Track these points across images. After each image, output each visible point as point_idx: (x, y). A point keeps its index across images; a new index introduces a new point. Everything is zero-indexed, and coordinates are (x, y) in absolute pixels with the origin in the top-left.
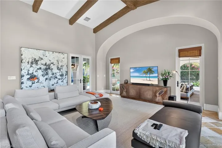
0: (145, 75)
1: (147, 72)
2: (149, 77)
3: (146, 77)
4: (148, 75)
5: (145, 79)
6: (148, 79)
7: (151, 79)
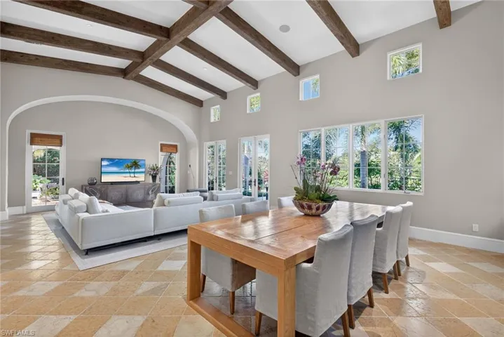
0: (128, 171)
1: (132, 167)
2: (134, 173)
3: (130, 172)
4: (133, 171)
5: (128, 175)
6: (132, 175)
7: (136, 175)
